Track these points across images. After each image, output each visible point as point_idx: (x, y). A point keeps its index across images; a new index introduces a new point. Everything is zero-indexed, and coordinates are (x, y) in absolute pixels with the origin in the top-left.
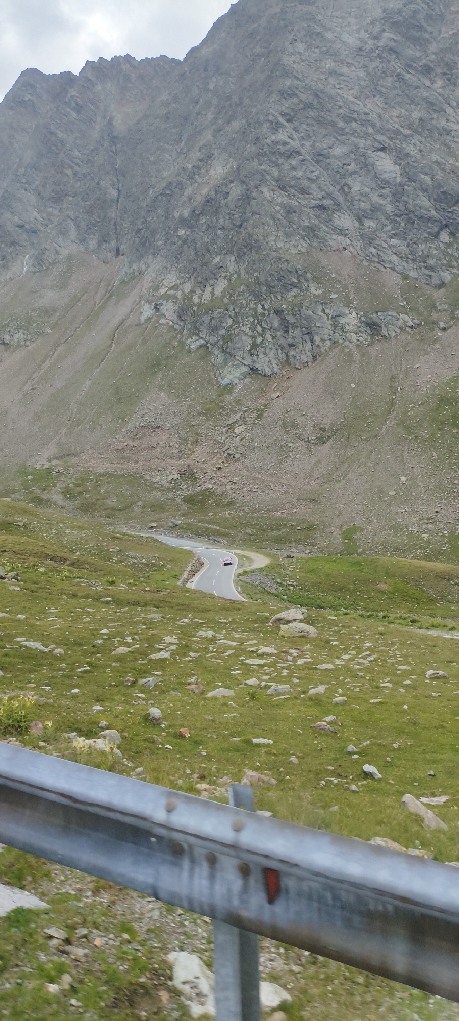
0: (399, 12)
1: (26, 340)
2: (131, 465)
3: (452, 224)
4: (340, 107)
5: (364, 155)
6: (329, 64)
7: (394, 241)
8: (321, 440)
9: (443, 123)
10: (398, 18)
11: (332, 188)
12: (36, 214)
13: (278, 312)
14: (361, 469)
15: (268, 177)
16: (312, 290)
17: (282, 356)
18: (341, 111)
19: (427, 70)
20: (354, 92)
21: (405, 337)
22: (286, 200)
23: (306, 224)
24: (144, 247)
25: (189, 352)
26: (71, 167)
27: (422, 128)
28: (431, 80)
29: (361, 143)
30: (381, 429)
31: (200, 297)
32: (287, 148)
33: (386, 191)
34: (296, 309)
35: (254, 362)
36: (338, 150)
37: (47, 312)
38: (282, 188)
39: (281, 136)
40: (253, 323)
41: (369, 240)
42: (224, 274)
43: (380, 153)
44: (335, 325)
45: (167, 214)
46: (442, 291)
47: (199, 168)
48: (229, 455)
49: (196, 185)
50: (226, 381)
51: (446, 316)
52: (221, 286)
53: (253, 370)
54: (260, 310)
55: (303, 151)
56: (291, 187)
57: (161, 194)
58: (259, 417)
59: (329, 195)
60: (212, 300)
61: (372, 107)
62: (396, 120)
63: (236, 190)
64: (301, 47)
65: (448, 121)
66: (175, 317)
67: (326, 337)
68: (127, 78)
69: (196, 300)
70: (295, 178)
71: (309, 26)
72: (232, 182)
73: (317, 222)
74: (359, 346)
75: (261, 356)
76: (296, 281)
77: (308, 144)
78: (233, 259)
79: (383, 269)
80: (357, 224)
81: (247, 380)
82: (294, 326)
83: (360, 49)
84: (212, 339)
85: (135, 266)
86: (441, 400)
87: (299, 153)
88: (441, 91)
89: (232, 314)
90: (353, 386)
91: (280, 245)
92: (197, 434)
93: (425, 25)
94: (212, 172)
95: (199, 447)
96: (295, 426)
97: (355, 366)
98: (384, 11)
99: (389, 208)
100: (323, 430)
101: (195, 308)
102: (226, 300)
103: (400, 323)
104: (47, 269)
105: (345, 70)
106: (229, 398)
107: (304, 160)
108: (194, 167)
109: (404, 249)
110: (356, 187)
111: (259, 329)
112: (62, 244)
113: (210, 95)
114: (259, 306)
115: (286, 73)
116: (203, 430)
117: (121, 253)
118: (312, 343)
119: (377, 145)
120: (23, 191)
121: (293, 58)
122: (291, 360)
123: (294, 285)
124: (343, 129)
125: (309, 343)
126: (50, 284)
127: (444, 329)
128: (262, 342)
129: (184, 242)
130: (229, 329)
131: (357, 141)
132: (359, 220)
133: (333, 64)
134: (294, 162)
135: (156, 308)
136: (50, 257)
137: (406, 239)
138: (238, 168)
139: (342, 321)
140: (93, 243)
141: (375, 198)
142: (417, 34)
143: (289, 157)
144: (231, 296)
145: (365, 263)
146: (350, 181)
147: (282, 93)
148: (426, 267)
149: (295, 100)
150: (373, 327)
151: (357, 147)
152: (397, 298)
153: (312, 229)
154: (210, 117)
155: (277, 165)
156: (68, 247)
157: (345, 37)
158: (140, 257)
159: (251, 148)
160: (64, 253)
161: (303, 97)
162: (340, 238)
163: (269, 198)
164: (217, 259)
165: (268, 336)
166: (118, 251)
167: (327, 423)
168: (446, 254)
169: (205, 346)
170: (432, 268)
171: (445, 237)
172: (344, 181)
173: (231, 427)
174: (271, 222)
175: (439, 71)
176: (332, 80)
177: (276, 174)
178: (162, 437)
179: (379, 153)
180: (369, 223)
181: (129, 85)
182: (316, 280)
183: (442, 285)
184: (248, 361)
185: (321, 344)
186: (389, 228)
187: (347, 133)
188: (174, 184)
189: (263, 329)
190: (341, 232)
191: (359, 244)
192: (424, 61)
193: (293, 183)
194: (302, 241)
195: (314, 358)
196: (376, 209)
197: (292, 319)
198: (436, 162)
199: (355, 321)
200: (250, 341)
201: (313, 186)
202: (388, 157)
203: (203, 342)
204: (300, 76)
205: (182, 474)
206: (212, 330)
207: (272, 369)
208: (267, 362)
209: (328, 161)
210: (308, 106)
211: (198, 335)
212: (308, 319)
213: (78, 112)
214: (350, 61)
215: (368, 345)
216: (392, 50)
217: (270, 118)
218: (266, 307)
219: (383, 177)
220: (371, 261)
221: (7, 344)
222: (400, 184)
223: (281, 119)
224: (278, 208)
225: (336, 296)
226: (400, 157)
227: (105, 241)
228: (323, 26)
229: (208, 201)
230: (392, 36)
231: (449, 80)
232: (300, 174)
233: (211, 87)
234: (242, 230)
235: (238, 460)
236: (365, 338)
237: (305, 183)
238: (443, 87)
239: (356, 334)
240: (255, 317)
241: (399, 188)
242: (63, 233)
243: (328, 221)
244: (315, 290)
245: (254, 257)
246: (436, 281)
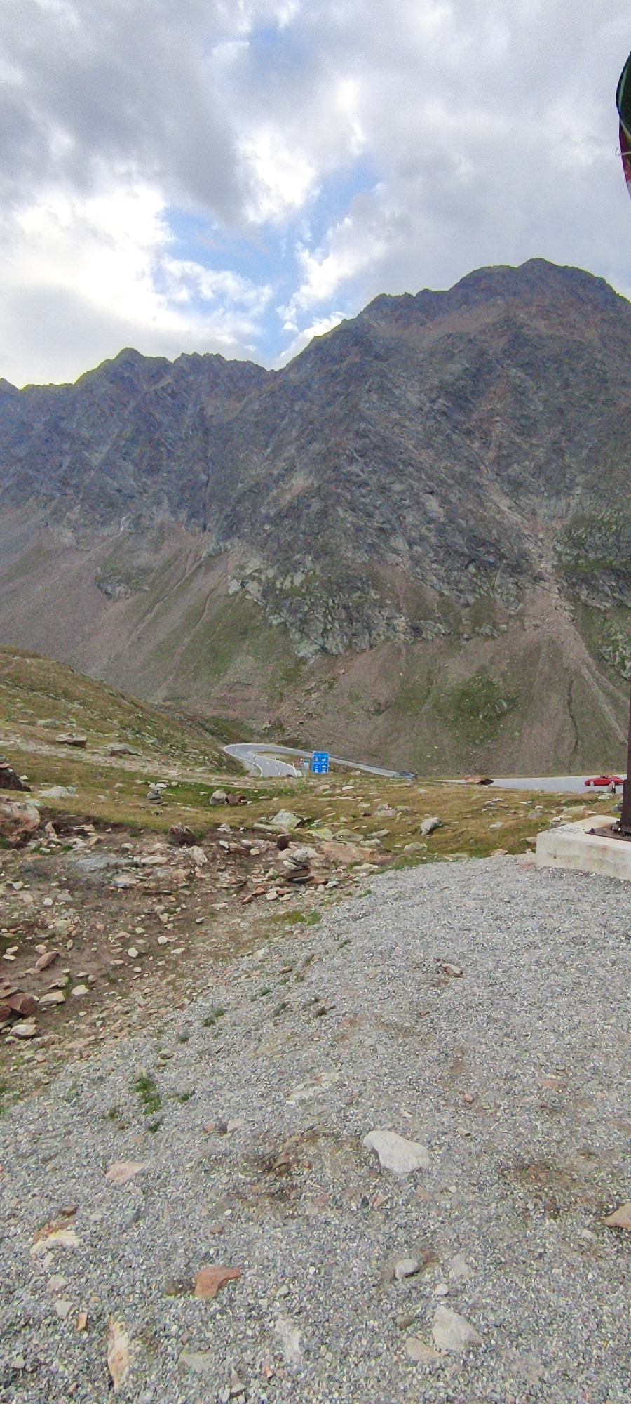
0: (452, 384)
1: (126, 593)
2: (230, 712)
3: (478, 560)
4: (401, 453)
5: (417, 495)
6: (395, 415)
7: (434, 566)
8: (378, 712)
9: (477, 478)
10: (450, 389)
11: (391, 516)
12: (132, 482)
13: (346, 608)
14: (407, 737)
15: (343, 499)
16: (372, 594)
17: (346, 641)
18: (402, 456)
19: (469, 433)
20: (413, 442)
21: (438, 640)
22: (355, 520)
23: (369, 541)
24: (231, 528)
25: (271, 626)
26: (165, 446)
27: (462, 479)
28: (471, 440)
29: (416, 485)
30: (421, 709)
31: (282, 584)
32: (359, 479)
33: (432, 526)
34: (359, 607)
35: (325, 643)
36: (398, 487)
37: (144, 571)
38: (353, 510)
39: (355, 468)
40: (325, 612)
41: (416, 561)
42: (302, 569)
43: (430, 496)
44: (388, 625)
45: (255, 507)
46: (467, 609)
47: (283, 476)
48: (309, 714)
49: (279, 489)
50: (300, 655)
51: (469, 630)
52: (299, 579)
53: (323, 649)
54: (331, 603)
55: (370, 483)
56: (360, 510)
57: (249, 491)
58: (331, 687)
59: (389, 521)
60: (292, 587)
61: (425, 457)
62: (443, 470)
63: (316, 505)
64: (375, 397)
65: (481, 477)
66: (259, 595)
67: (381, 632)
68: (217, 375)
69: (278, 585)
70: (363, 503)
71: (382, 381)
72: (313, 497)
73: (377, 541)
74: (406, 643)
75: (330, 639)
76: (360, 585)
77: (375, 477)
78: (310, 558)
79: (425, 586)
80: (408, 548)
81: (319, 656)
82: (357, 620)
83: (421, 409)
84: (291, 619)
85: (222, 544)
86: (463, 694)
87: (368, 485)
88: (477, 450)
89: (309, 603)
90: (401, 674)
91: (349, 555)
92: (282, 694)
93: (470, 397)
94: (294, 481)
95: (282, 704)
96: (358, 698)
97: (403, 659)
98: (440, 382)
99: (433, 540)
100: (380, 704)
101: (277, 592)
102: (303, 591)
103: (436, 630)
104: (142, 533)
105: (407, 423)
106: (305, 668)
107: (371, 491)
108: (280, 474)
109: (442, 573)
110: (409, 519)
111: (330, 618)
112: (155, 511)
113: (295, 415)
114: (331, 601)
115: (362, 418)
116: (285, 691)
117: (207, 529)
118: (370, 635)
119: (427, 488)
120: (122, 460)
121: (368, 405)
122: (354, 645)
123: (358, 589)
124: (401, 471)
125: (368, 635)
126: (145, 546)
127: (467, 640)
128: (331, 628)
129: (269, 536)
130: (305, 614)
131: (413, 482)
132: (410, 545)
133: (398, 416)
134: (364, 491)
135: (243, 585)
136: (145, 522)
137: (443, 566)
138: (319, 487)
139: (395, 622)
140: (183, 515)
141: (423, 530)
142: (464, 404)
143: (360, 486)
144: (308, 588)
145: (412, 578)
146: (405, 512)
147: (357, 434)
148: (457, 590)
149: (367, 441)
150: (416, 631)
151: (412, 488)
152: (434, 611)
153: (373, 546)
154: (294, 434)
155: (349, 490)
156: (162, 516)
157: (409, 396)
158: (228, 537)
159: (329, 474)
160: (158, 520)
161: (374, 440)
162: (394, 556)
163: (342, 516)
164: (298, 557)
165: (336, 625)
166: (205, 528)
167: (382, 700)
168: (471, 581)
169: (284, 624)
170: (461, 591)
171: (472, 569)
172: (400, 512)
173: (309, 692)
174: (343, 535)
175: (477, 434)
176: (396, 429)
177: (349, 498)
178: (254, 693)
179: (428, 495)
180: (416, 548)
181: (218, 381)
182: (376, 587)
183: (467, 605)
184: (320, 641)
185: (377, 638)
186: (432, 555)
187: (405, 475)
188: (262, 485)
189: (333, 619)
190: (396, 551)
191: (408, 563)
192: (467, 425)
193: (361, 507)
194: (366, 555)
195: (371, 647)
196: (423, 539)
197: (356, 615)
198: (470, 510)
199: (404, 624)
200: (322, 626)
201: (377, 512)
202: (435, 500)
203: (283, 620)
204: (373, 422)
205: (273, 724)
206: (292, 613)
207: (338, 650)
208: (334, 644)
209: (389, 494)
210: (377, 448)
211: (279, 614)
212: (369, 617)
213: (173, 398)
214: (411, 416)
215: (412, 643)
216: (444, 414)
217: (347, 452)
218: (336, 602)
219: (430, 515)
220: (416, 578)
221: (109, 594)
222: (443, 523)
223: (355, 454)
224: (349, 525)
225: (390, 602)
226: (444, 501)
227: (195, 517)
228: (394, 384)
229: (292, 507)
230: (445, 402)
231: (484, 443)
232: (368, 501)
233: (297, 408)
234: (319, 537)
235: (315, 719)
236: (409, 638)
237: (371, 509)
238: (479, 448)
239: (404, 633)
240: (327, 608)
241: (442, 527)
242: (158, 503)
243: (386, 541)
244: (374, 595)
245: (328, 560)
246: (462, 601)
